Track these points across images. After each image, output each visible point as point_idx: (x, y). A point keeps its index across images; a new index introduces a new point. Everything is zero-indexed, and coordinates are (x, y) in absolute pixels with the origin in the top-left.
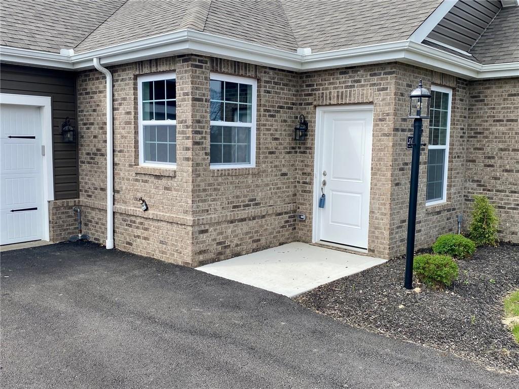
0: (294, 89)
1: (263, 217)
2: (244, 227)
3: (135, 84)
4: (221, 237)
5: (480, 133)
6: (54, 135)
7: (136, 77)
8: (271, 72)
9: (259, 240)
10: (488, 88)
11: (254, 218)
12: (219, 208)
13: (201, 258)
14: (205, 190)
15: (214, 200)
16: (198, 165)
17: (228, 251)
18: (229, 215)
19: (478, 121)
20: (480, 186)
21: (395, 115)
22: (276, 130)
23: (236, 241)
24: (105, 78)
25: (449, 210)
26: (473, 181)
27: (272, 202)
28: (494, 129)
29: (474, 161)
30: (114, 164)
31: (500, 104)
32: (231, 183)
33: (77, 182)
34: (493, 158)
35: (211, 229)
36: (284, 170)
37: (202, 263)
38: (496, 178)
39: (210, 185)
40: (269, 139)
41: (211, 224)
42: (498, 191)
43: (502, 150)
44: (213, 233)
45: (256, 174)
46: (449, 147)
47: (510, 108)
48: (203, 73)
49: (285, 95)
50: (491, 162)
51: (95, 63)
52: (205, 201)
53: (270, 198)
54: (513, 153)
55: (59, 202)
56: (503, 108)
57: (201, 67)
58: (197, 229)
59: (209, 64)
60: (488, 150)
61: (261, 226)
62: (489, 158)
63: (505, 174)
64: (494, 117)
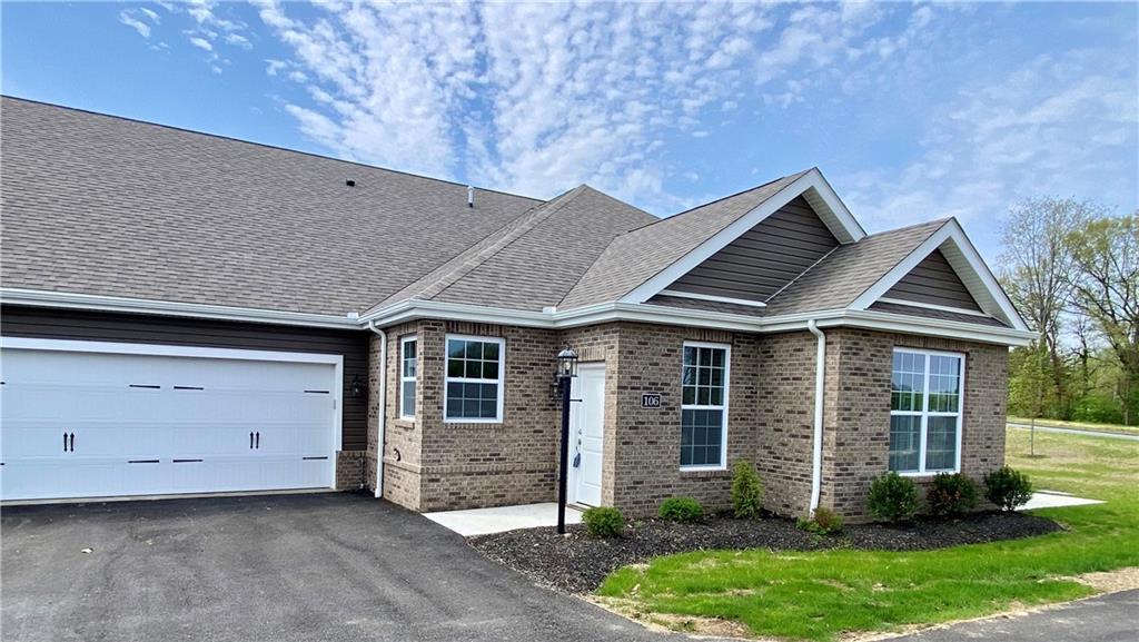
0: (552, 346)
1: (510, 472)
2: (485, 481)
3: (399, 344)
4: (455, 488)
5: (770, 393)
6: (344, 389)
7: (399, 338)
8: (521, 331)
9: (504, 496)
10: (776, 343)
11: (497, 473)
12: (453, 459)
13: (431, 505)
14: (436, 442)
15: (448, 451)
16: (429, 417)
17: (463, 502)
18: (465, 467)
19: (768, 380)
20: (770, 453)
21: (620, 372)
22: (528, 387)
23: (473, 493)
24: (380, 339)
25: (724, 478)
26: (765, 447)
27: (520, 459)
28: (781, 388)
29: (765, 425)
30: (385, 417)
31: (787, 360)
32: (469, 437)
33: (366, 435)
34: (781, 421)
35: (443, 479)
36: (538, 427)
37: (431, 510)
38: (784, 445)
39: (442, 437)
40: (519, 395)
41: (442, 474)
42: (785, 459)
43: (788, 412)
44: (445, 482)
45: (501, 429)
46: (727, 407)
47: (795, 365)
48: (437, 334)
49: (540, 352)
50: (780, 425)
51: (370, 326)
52: (436, 451)
53: (519, 454)
54: (798, 416)
55: (345, 453)
56: (790, 365)
57: (436, 329)
58: (426, 477)
59: (444, 326)
60: (776, 411)
61: (506, 482)
62: (778, 421)
63: (792, 439)
64: (782, 374)
